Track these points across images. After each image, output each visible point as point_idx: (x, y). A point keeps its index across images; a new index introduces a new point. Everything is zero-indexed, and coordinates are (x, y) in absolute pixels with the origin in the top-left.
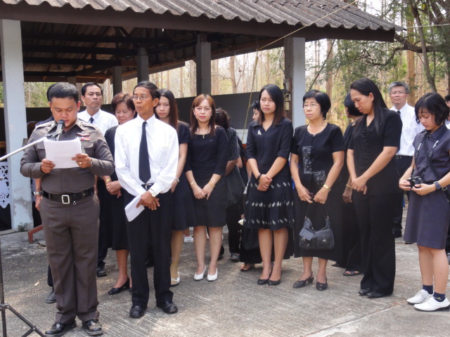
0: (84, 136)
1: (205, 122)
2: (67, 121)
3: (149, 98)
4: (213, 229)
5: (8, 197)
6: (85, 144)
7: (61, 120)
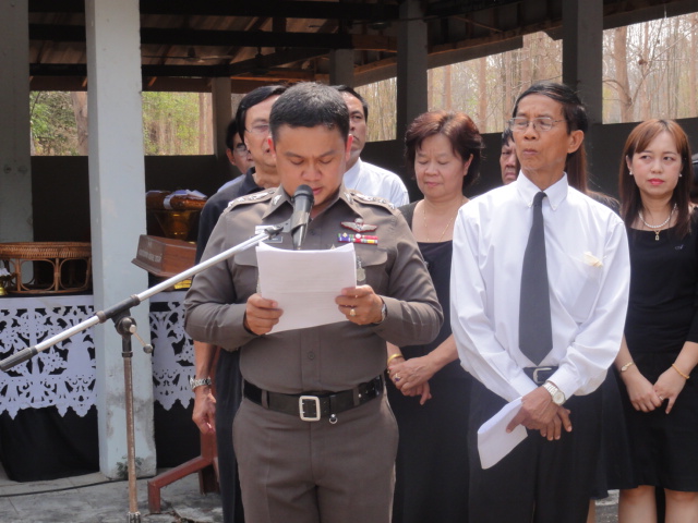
0: (362, 232)
1: (661, 197)
2: (319, 189)
3: (561, 128)
4: (680, 496)
5: (91, 387)
6: (366, 253)
7: (303, 187)
